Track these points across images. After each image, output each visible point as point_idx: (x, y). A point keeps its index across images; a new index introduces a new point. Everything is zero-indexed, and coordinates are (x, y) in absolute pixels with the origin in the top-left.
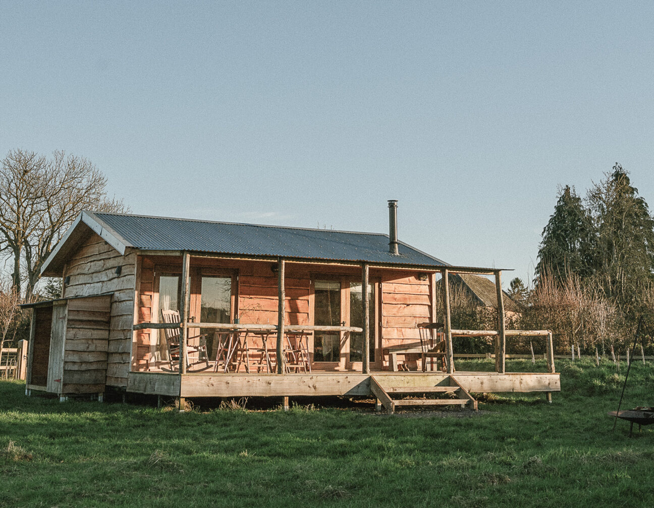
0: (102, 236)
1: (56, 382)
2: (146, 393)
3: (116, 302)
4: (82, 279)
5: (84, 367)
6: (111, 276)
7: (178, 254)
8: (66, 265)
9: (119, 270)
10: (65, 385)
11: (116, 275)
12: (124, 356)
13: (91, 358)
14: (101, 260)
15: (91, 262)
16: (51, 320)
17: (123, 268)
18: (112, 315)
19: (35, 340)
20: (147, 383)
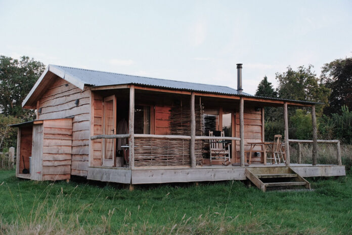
0: (65, 79)
1: (38, 174)
2: (102, 181)
3: (76, 122)
4: (50, 109)
5: (56, 163)
6: (71, 106)
7: (125, 87)
8: (38, 102)
9: (78, 102)
10: (44, 175)
11: (75, 105)
12: (84, 157)
13: (61, 157)
14: (63, 96)
15: (56, 98)
16: (32, 134)
17: (80, 100)
18: (74, 130)
19: (21, 147)
20: (103, 174)
